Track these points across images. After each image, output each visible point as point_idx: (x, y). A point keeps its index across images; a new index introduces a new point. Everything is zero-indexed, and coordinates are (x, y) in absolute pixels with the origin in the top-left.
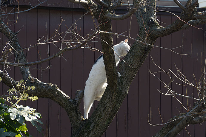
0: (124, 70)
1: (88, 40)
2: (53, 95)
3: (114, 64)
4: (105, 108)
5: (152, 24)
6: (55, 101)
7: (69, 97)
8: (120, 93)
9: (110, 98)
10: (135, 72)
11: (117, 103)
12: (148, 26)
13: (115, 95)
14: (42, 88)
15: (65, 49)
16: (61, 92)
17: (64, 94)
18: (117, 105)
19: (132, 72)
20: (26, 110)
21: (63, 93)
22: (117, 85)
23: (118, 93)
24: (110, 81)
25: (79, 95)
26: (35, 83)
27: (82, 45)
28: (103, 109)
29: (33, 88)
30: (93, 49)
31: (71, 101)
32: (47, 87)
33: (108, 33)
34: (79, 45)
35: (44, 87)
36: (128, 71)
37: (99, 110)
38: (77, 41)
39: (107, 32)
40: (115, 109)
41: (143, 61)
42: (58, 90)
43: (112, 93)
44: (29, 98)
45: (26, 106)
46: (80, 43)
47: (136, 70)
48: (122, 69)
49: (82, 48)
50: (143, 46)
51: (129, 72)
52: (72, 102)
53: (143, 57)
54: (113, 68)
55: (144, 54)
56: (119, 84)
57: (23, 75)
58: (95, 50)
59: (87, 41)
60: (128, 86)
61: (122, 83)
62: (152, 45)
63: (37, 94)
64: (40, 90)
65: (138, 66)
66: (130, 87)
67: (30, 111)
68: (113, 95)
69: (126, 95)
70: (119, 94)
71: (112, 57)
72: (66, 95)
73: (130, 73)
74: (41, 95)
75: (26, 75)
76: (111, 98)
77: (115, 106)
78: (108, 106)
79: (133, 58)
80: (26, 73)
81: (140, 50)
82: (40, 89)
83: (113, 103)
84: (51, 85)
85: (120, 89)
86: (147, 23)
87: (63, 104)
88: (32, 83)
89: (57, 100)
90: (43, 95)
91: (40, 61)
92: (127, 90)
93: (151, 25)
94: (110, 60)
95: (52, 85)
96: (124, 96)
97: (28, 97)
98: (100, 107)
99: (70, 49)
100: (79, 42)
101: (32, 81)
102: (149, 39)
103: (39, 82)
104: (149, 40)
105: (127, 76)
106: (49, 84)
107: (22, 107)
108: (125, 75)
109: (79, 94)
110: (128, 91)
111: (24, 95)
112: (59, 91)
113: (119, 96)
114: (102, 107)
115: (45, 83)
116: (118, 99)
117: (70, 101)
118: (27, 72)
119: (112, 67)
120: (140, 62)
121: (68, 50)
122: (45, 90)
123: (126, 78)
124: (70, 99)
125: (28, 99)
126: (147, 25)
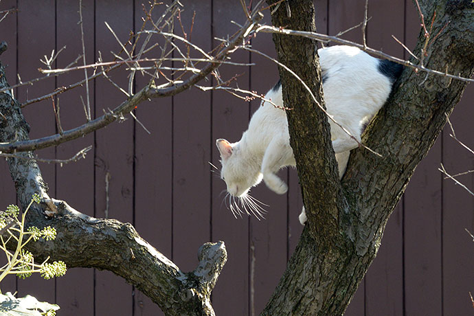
0: (362, 169)
1: (221, 59)
2: (119, 258)
3: (325, 150)
4: (299, 303)
5: (463, 8)
6: (127, 278)
7: (174, 265)
8: (349, 251)
9: (314, 268)
10: (402, 176)
11: (339, 285)
12: (447, 16)
13: (333, 256)
14: (84, 233)
15: (144, 93)
16: (146, 250)
17: (159, 256)
18: (340, 293)
19: (393, 177)
20: (24, 310)
21: (152, 251)
22: (337, 222)
23: (341, 251)
24: (315, 209)
25: (209, 259)
26: (58, 220)
27: (199, 79)
28: (290, 305)
29: (50, 233)
30: (244, 95)
31: (182, 278)
32: (100, 232)
33: (288, 32)
34: (191, 78)
35: (89, 230)
36: (378, 173)
37: (278, 309)
38: (181, 64)
39: (284, 31)
40: (334, 307)
41: (430, 140)
42: (140, 241)
43: (323, 252)
44: (36, 268)
45: (23, 296)
46: (194, 70)
47: (406, 172)
48: (358, 168)
49: (205, 89)
50: (429, 85)
51: (380, 178)
52: (185, 282)
53: (430, 124)
54: (324, 163)
55: (436, 113)
56: (346, 218)
57: (20, 190)
58: (250, 96)
59: (218, 64)
60: (379, 227)
61: (356, 215)
62: (444, 72)
63: (67, 256)
64: (77, 242)
65: (414, 157)
66: (385, 232)
67: (37, 311)
68: (324, 257)
69: (371, 258)
70: (347, 254)
71: (317, 125)
72: (166, 261)
73: (384, 182)
74: (81, 258)
75: (28, 189)
76: (318, 268)
77: (334, 295)
78: (310, 297)
79: (396, 128)
80: (28, 184)
81: (418, 100)
82: (75, 237)
83: (325, 284)
84: (115, 223)
85: (351, 236)
86: (444, 6)
87: (155, 291)
88: (50, 218)
89: (134, 275)
90: (88, 259)
91: (60, 136)
92: (374, 240)
93: (459, 12)
94: (313, 136)
95: (115, 226)
96: (366, 260)
97: (33, 265)
98: (282, 298)
99: (161, 94)
100: (190, 66)
101: (50, 210)
102: (453, 63)
103: (72, 215)
104: (453, 67)
105: (373, 191)
106: (106, 221)
107: (13, 298)
108: (368, 187)
109: (210, 257)
110: (377, 244)
111: (19, 258)
112: (140, 246)
113: (347, 263)
114: (287, 299)
115: (92, 219)
116: (342, 272)
117: (179, 278)
118: (33, 181)
119: (321, 161)
120: (418, 142)
121: (152, 96)
122: (94, 242)
123: (372, 198)
124: (178, 273)
125: (33, 271)
126: (447, 12)
